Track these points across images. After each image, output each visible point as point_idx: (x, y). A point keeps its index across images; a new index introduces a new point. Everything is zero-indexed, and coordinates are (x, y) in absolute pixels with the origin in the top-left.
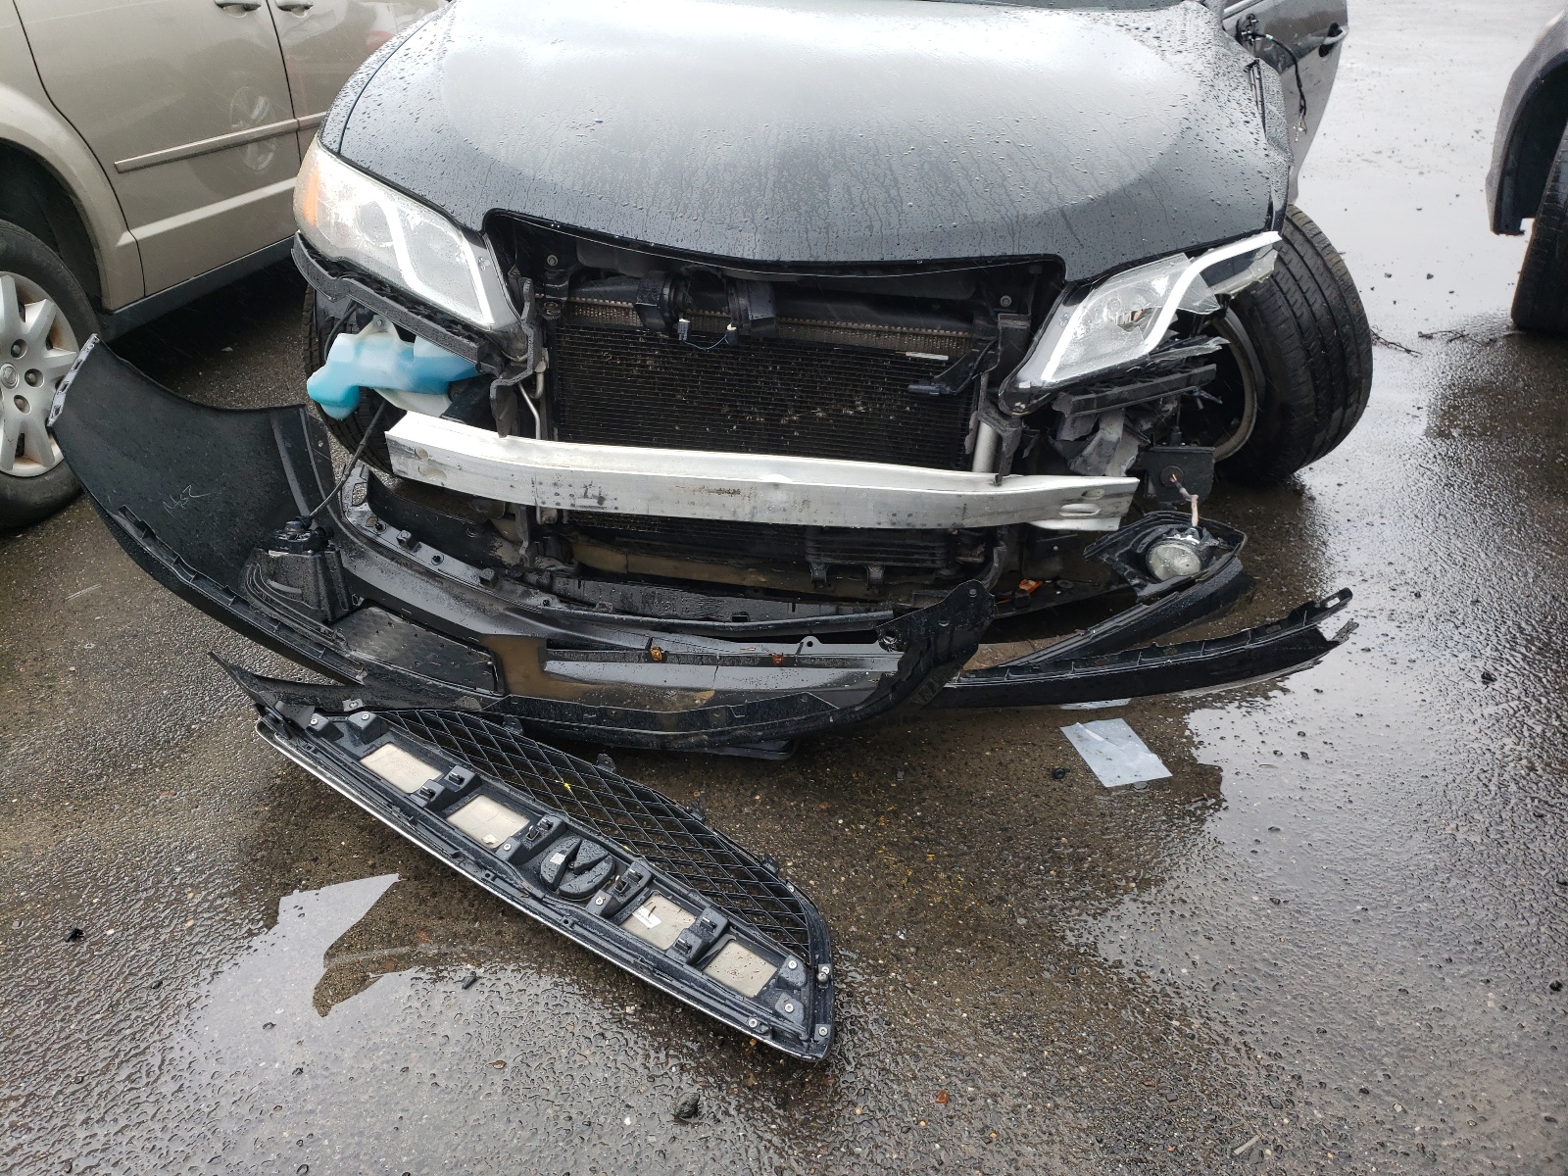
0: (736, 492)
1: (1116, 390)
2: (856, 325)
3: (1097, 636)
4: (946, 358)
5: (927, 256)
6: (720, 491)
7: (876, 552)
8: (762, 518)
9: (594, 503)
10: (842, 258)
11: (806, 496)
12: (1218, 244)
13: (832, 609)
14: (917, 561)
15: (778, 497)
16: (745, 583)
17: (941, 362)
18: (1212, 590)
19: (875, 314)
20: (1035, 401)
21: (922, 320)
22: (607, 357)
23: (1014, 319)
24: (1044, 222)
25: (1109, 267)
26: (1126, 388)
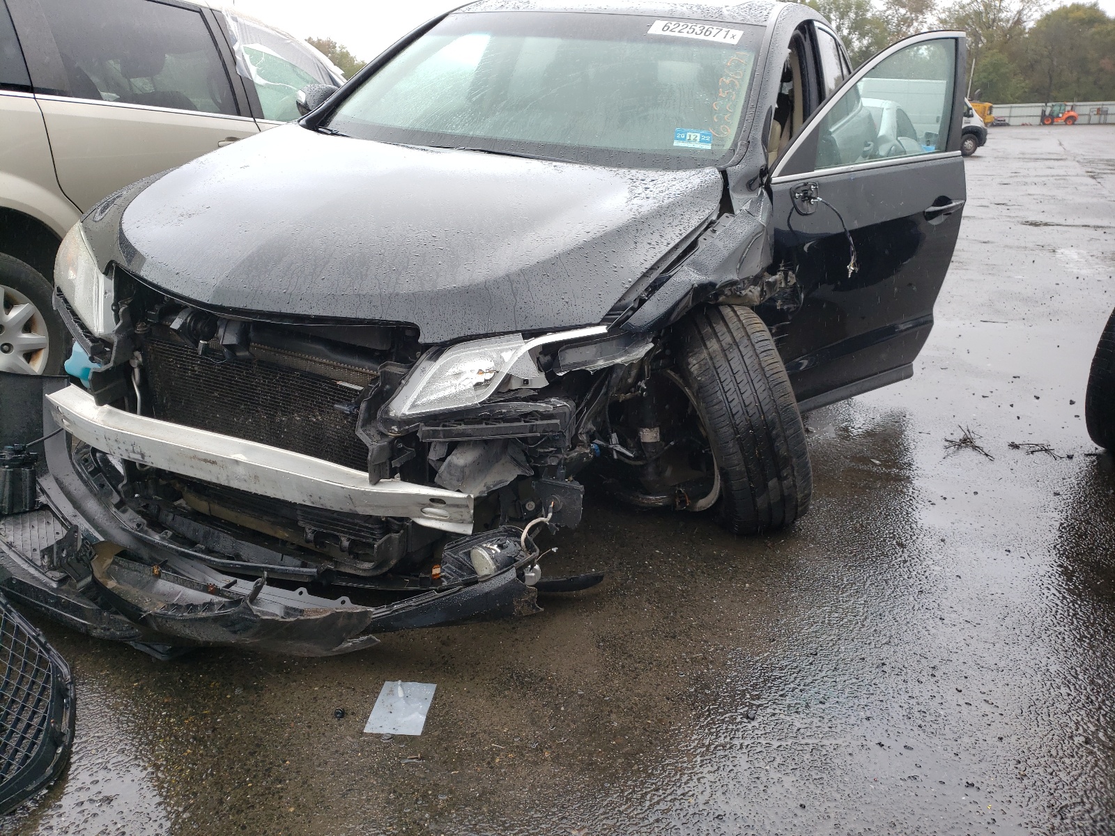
0: (214, 463)
1: (463, 427)
2: (317, 359)
3: (396, 611)
4: (361, 388)
5: (317, 313)
6: (205, 461)
7: (337, 525)
8: (235, 484)
9: (139, 457)
10: (260, 308)
11: (256, 473)
12: (556, 330)
13: (299, 563)
14: (364, 537)
15: (240, 470)
16: (277, 536)
17: (356, 391)
18: (487, 590)
19: (329, 353)
20: (407, 427)
21: (356, 361)
22: (172, 361)
23: (398, 366)
24: (412, 299)
25: (455, 336)
26: (469, 427)
